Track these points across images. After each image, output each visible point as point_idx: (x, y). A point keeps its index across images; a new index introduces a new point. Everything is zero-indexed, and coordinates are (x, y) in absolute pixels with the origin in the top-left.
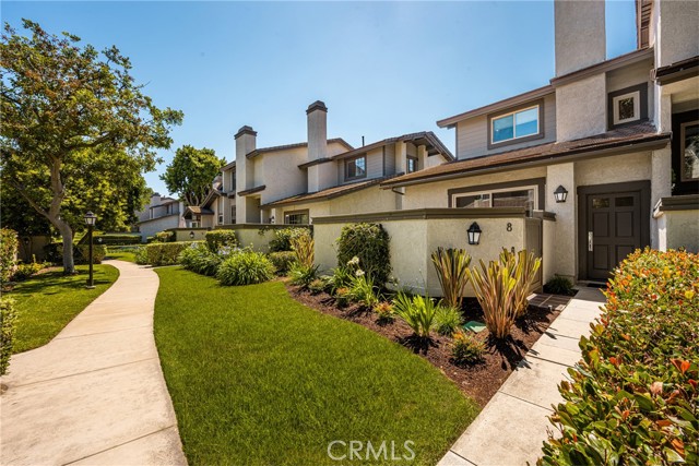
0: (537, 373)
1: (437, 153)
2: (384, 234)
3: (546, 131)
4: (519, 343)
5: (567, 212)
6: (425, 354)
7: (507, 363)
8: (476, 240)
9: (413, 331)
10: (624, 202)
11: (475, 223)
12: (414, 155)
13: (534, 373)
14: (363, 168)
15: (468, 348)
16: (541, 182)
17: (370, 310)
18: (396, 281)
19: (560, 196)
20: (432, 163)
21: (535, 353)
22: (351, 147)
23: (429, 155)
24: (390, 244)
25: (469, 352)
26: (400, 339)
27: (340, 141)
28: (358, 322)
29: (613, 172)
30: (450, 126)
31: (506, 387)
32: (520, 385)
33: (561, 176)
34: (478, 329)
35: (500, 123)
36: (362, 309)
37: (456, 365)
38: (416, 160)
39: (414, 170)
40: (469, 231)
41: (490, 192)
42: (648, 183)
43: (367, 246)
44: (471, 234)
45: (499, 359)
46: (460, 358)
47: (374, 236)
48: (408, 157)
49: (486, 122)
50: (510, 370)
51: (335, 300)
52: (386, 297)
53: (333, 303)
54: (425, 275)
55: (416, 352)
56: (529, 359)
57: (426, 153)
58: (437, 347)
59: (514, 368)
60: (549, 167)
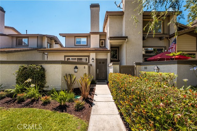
0: (97, 105)
1: (58, 44)
2: (43, 69)
3: (88, 44)
4: (91, 99)
5: (94, 64)
6: (66, 111)
7: (90, 105)
8: (77, 71)
9: (59, 104)
10: (103, 63)
11: (76, 66)
12: (50, 43)
13: (96, 106)
14: (27, 43)
15: (80, 105)
16: (89, 56)
17: (38, 100)
18: (48, 87)
19: (93, 60)
20: (57, 47)
21: (95, 100)
22: (19, 33)
23: (55, 44)
24: (46, 73)
25: (81, 106)
26: (55, 109)
27: (13, 29)
28: (32, 107)
29: (102, 56)
30: (63, 36)
31: (92, 113)
32: (95, 111)
33: (93, 55)
34: (79, 98)
35: (78, 39)
36: (33, 101)
37: (77, 111)
38: (51, 45)
39: (50, 48)
40: (74, 68)
41: (77, 58)
42: (107, 59)
43: (35, 74)
44: (75, 69)
45: (88, 105)
46: (78, 109)
47: (39, 70)
48: (48, 43)
49: (74, 38)
50: (91, 107)
51: (16, 100)
52: (45, 93)
53: (15, 101)
54: (60, 83)
55: (62, 111)
56: (94, 103)
57: (54, 43)
58: (69, 107)
59: (92, 106)
60: (91, 53)
